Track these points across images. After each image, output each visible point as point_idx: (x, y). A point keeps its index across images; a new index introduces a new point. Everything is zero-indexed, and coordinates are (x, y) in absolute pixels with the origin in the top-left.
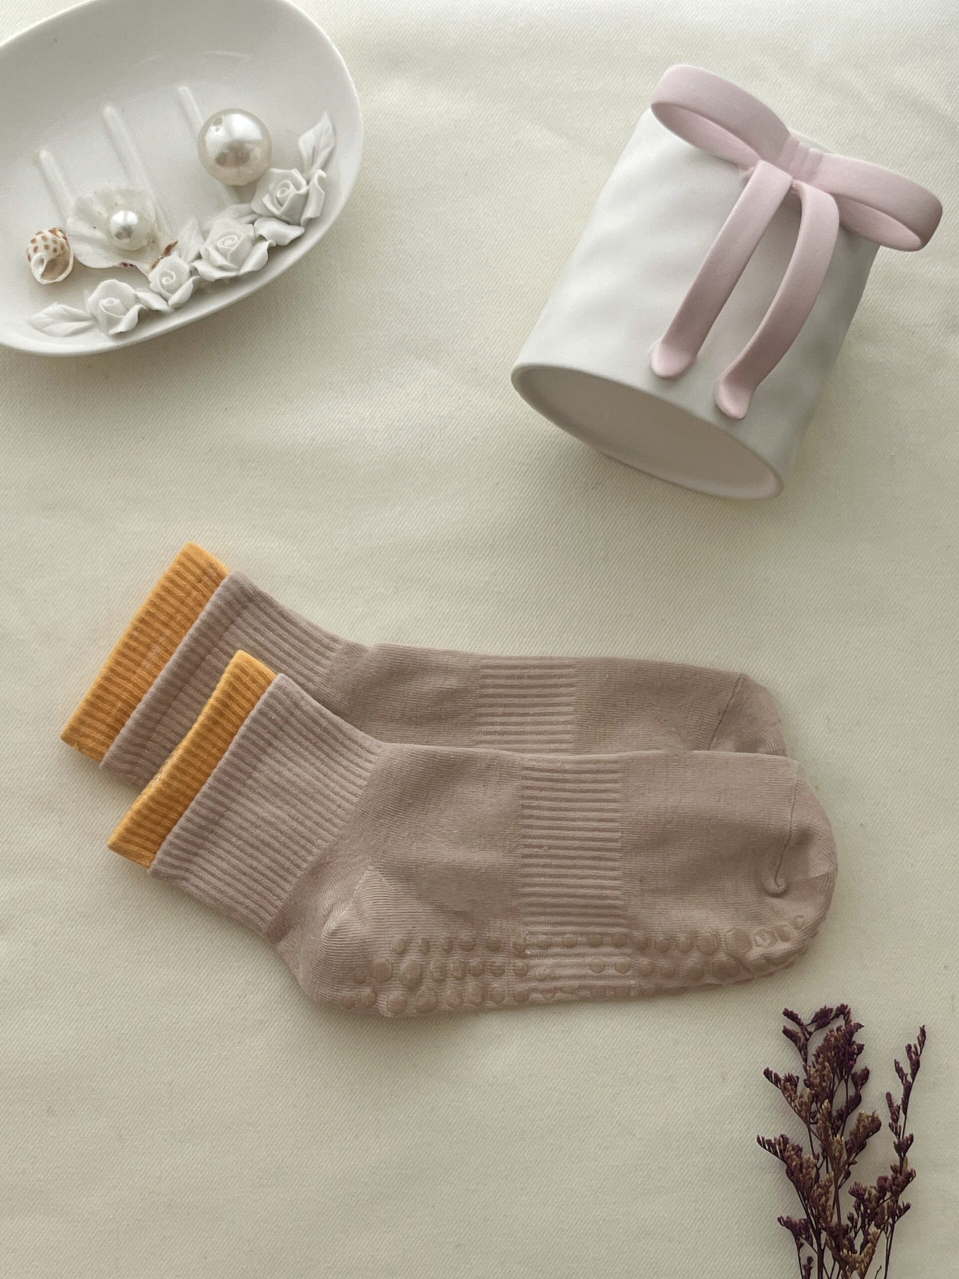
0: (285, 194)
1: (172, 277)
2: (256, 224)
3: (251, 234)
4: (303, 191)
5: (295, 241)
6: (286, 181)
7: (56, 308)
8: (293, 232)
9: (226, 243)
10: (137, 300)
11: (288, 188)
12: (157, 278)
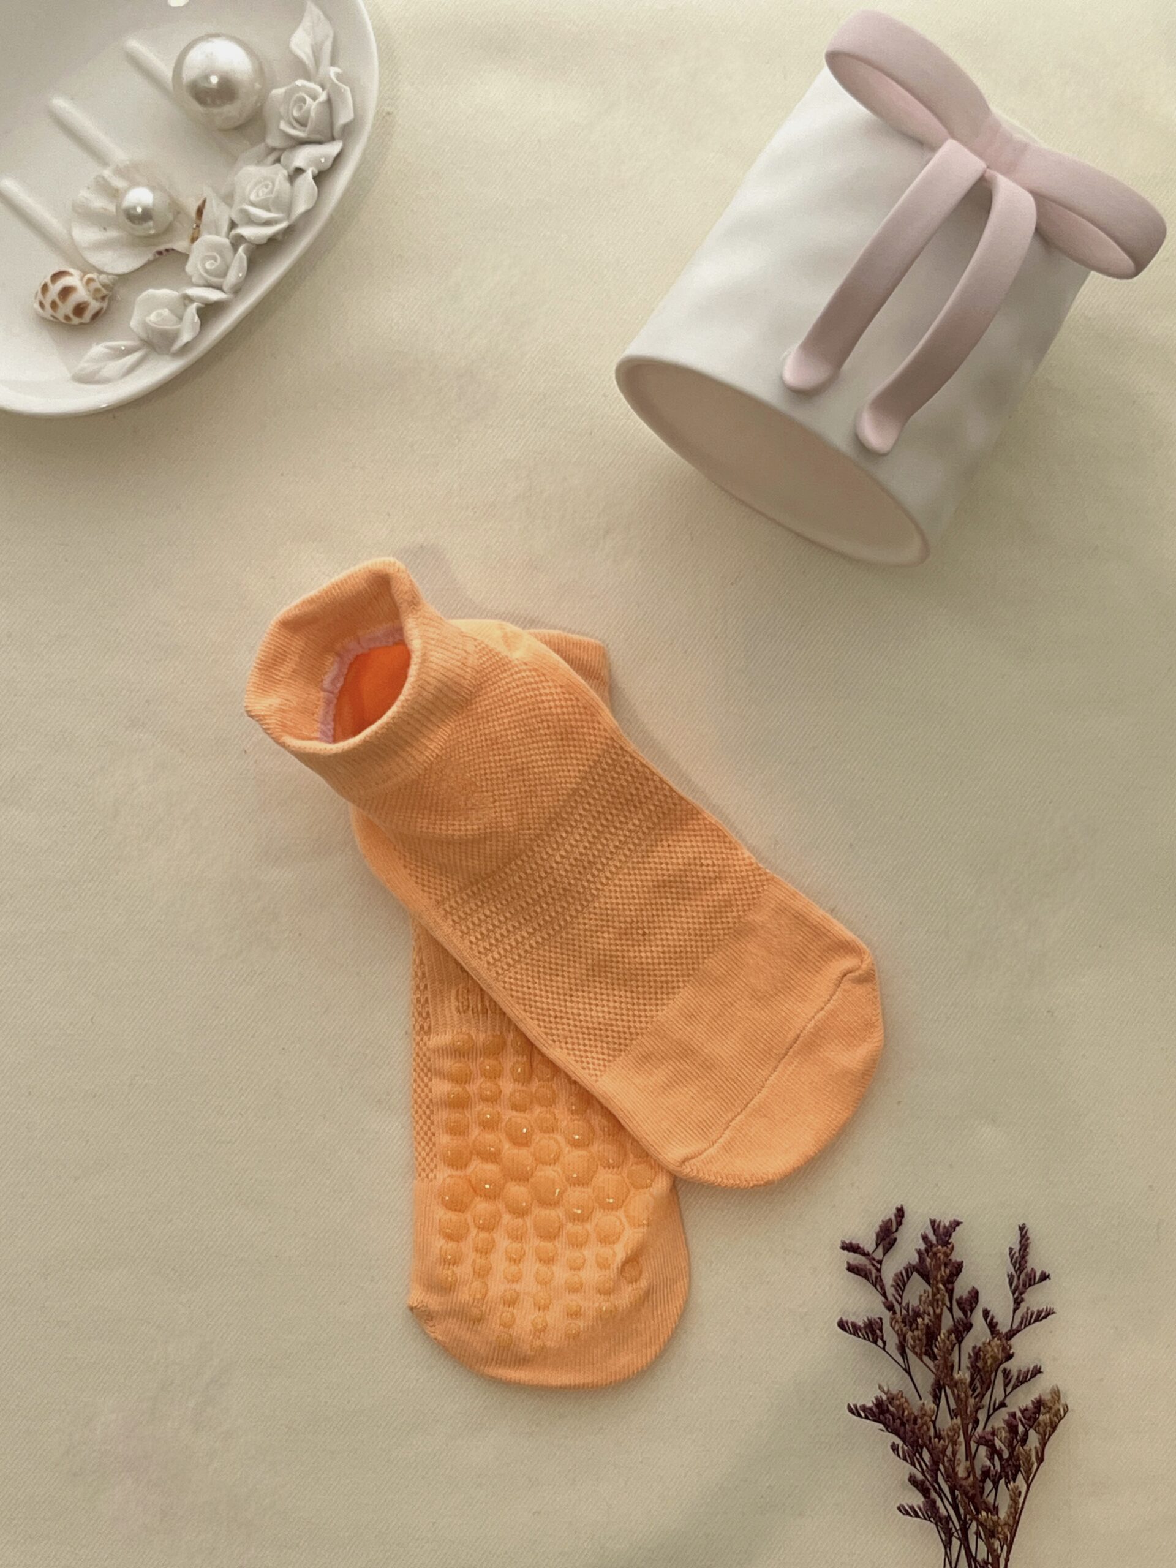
0: (303, 110)
1: (216, 261)
2: (282, 159)
3: (285, 172)
4: (323, 97)
5: (338, 158)
6: (297, 95)
7: (98, 349)
8: (333, 149)
9: (261, 194)
10: (188, 299)
11: (304, 101)
12: (199, 267)
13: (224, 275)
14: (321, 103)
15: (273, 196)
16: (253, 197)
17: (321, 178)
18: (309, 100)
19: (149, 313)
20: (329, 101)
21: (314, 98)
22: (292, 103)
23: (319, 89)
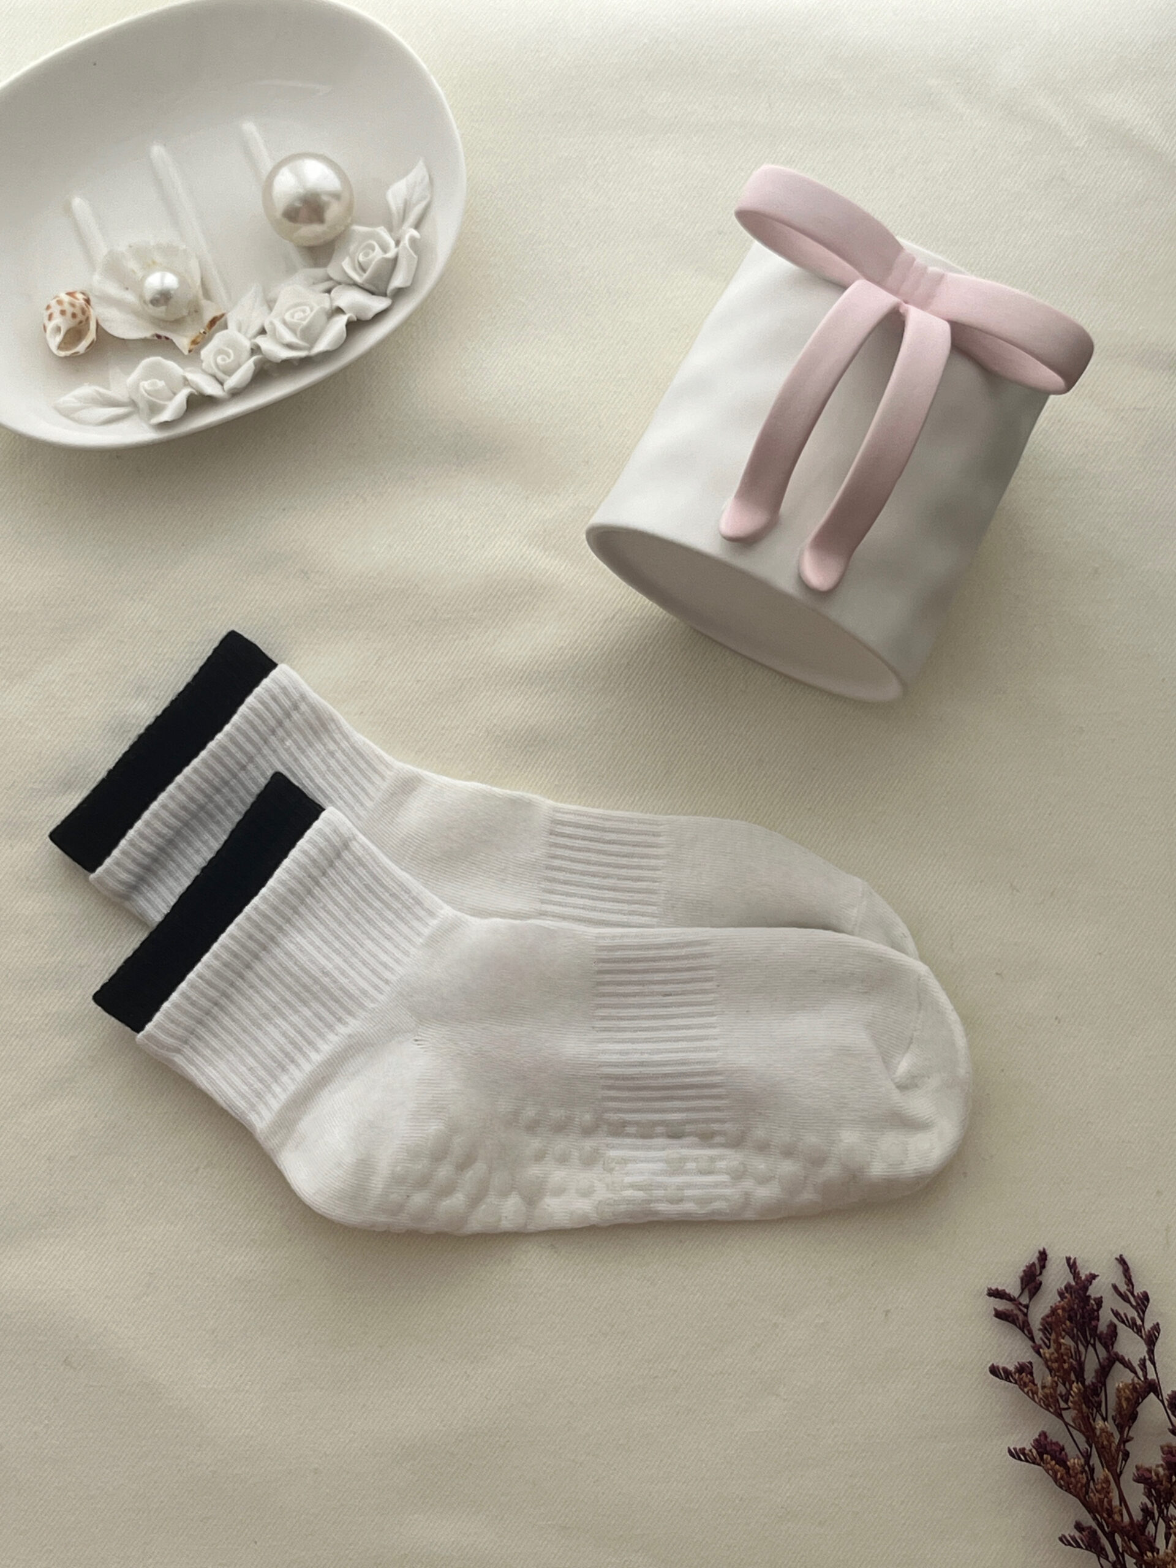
0: (370, 256)
1: (229, 357)
2: (332, 293)
3: (327, 305)
4: (390, 255)
5: (380, 315)
6: (370, 241)
7: (87, 390)
8: (378, 304)
9: (296, 316)
10: (186, 382)
11: (373, 250)
12: (212, 356)
13: (229, 372)
14: (387, 260)
15: (305, 323)
16: (287, 317)
17: (355, 326)
18: (377, 248)
19: (146, 380)
20: (395, 261)
21: (385, 250)
22: (365, 244)
23: (392, 243)
